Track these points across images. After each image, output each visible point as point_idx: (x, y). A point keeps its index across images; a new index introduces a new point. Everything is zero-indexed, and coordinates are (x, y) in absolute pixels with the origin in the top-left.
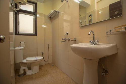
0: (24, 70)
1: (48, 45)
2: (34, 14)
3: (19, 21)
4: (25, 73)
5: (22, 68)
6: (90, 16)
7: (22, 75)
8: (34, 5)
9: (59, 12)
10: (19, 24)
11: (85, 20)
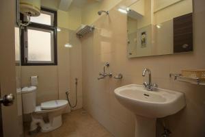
0: (38, 124)
1: (76, 79)
2: (53, 30)
3: (27, 42)
4: (39, 128)
5: (35, 121)
6: (142, 34)
7: (34, 132)
8: (53, 14)
9: (93, 28)
10: (27, 47)
11: (135, 40)
